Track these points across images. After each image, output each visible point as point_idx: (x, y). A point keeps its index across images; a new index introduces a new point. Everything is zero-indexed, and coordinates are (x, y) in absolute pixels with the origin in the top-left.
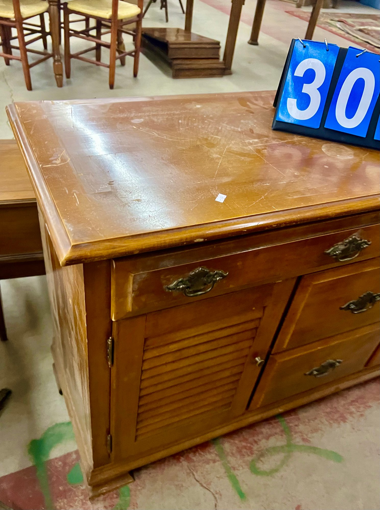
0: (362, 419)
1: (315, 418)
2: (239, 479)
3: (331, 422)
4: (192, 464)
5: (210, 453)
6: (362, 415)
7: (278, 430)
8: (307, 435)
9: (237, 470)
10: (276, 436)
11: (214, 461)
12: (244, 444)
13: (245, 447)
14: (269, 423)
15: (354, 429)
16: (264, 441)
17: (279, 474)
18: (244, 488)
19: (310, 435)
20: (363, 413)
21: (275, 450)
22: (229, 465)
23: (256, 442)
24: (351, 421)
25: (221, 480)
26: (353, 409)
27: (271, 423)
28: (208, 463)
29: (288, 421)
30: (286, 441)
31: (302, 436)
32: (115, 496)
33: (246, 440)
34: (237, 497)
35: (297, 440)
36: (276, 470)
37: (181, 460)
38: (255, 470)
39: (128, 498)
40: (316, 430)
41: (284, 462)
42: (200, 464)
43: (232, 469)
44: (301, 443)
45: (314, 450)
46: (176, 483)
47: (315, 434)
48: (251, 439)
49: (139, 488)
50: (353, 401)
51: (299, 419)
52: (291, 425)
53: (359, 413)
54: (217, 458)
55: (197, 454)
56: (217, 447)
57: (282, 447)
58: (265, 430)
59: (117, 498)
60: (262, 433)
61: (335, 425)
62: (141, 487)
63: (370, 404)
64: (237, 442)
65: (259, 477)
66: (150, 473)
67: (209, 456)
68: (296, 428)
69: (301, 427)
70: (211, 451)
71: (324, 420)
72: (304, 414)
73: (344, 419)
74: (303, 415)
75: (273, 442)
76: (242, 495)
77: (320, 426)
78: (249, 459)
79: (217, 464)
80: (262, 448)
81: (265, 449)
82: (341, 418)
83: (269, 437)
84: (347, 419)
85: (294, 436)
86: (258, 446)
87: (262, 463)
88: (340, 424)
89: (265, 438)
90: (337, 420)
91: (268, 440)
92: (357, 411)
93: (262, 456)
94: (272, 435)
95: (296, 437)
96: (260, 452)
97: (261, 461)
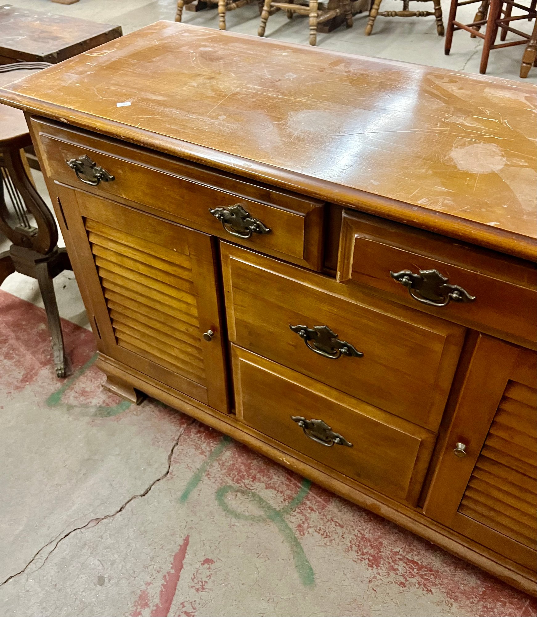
0: (396, 588)
2: (201, 486)
4: (186, 437)
6: (403, 584)
7: (288, 492)
9: (209, 478)
10: (279, 495)
11: (202, 453)
12: (242, 467)
13: (239, 472)
14: (288, 479)
15: (370, 582)
16: (263, 485)
17: (234, 521)
18: (194, 494)
19: (310, 530)
21: (261, 501)
22: (208, 467)
23: (254, 478)
25: (188, 470)
27: (290, 481)
28: (196, 449)
29: (310, 498)
30: (282, 507)
31: (303, 523)
32: (117, 401)
34: (179, 494)
35: (294, 520)
36: (237, 516)
38: (221, 493)
39: (121, 411)
41: (253, 519)
42: (191, 443)
43: (206, 473)
45: (296, 544)
47: (318, 536)
48: (253, 472)
49: (135, 413)
51: (323, 507)
52: (308, 503)
53: (403, 581)
55: (199, 435)
56: (219, 446)
57: (270, 508)
58: (278, 479)
59: (116, 403)
60: (271, 478)
62: (137, 413)
64: (239, 460)
65: (216, 503)
66: (153, 412)
67: (204, 446)
68: (309, 511)
69: (314, 516)
70: (212, 444)
71: (348, 538)
72: (336, 510)
73: (374, 562)
74: (333, 508)
75: (268, 495)
76: (185, 497)
77: (336, 536)
78: (230, 483)
80: (251, 488)
81: (253, 491)
82: (371, 558)
83: (272, 488)
84: (377, 566)
85: (295, 513)
86: (252, 483)
87: (234, 497)
88: (361, 561)
89: (266, 484)
90: (363, 554)
91: (267, 488)
92: (403, 575)
93: (243, 493)
94: (275, 490)
95: (295, 516)
96: (246, 489)
97: (237, 495)
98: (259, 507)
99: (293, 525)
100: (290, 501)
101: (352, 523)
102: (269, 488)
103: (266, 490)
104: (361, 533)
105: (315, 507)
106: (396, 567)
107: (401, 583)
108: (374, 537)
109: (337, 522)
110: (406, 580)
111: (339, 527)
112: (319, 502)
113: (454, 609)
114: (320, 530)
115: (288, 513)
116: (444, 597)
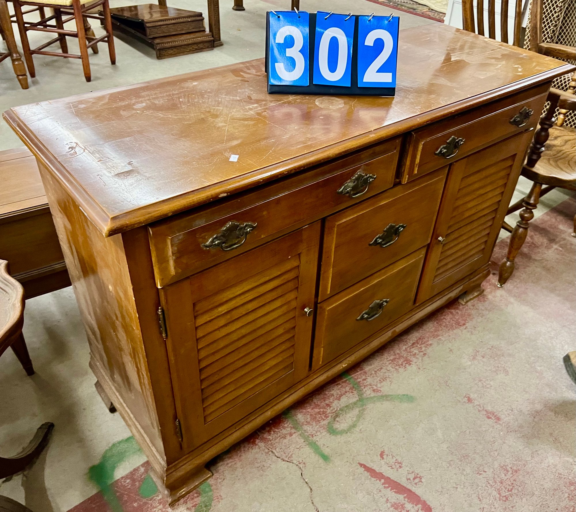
0: (425, 358)
1: (381, 368)
2: (320, 443)
3: (397, 367)
4: (270, 442)
5: (284, 428)
6: (425, 354)
7: (347, 389)
8: (376, 386)
9: (315, 436)
10: (347, 394)
11: (291, 435)
12: (317, 410)
13: (319, 413)
14: (337, 385)
15: (419, 369)
16: (336, 402)
17: (357, 429)
18: (326, 451)
19: (379, 385)
20: (425, 352)
21: (349, 407)
22: (306, 434)
23: (328, 405)
24: (416, 363)
25: (302, 450)
26: (415, 351)
27: (339, 384)
28: (285, 438)
29: (356, 377)
30: (357, 396)
31: (372, 388)
32: (196, 495)
33: (317, 406)
34: (321, 461)
35: (368, 392)
36: (354, 426)
37: (256, 443)
38: (332, 431)
39: (210, 493)
40: (384, 379)
41: (359, 417)
42: (277, 440)
43: (310, 436)
44: (373, 395)
45: (386, 397)
46: (257, 465)
47: (384, 383)
48: (323, 404)
49: (220, 481)
50: (414, 344)
51: (365, 373)
52: (359, 380)
53: (422, 353)
54: (293, 431)
55: (272, 433)
56: (290, 421)
57: (355, 403)
58: (335, 391)
59: (198, 496)
60: (333, 395)
61: (401, 370)
62: (221, 479)
63: (430, 342)
64: (309, 410)
65: (339, 436)
66: (228, 464)
67: (284, 431)
68: (365, 381)
69: (369, 380)
70: (286, 425)
71: (389, 368)
72: (370, 367)
73: (408, 362)
74: (368, 368)
75: (344, 401)
76: (326, 458)
77: (387, 374)
78: (325, 422)
79: (294, 436)
80: (336, 409)
81: (338, 409)
82: (406, 362)
83: (340, 397)
84: (411, 361)
85: (364, 390)
86: (332, 408)
87: (338, 423)
88: (406, 367)
89: (336, 399)
90: (402, 365)
91: (339, 400)
92: (420, 352)
93: (337, 416)
94: (342, 395)
95: (366, 391)
96: (334, 414)
97: (338, 421)
98: (352, 410)
99: (372, 394)
100: (354, 389)
101: (381, 362)
102: (340, 398)
103: (341, 401)
104: (389, 360)
105: (364, 377)
106: (414, 353)
107: (424, 354)
108: (393, 355)
109: (378, 370)
110: (423, 352)
111: (382, 370)
112: (361, 373)
113: (443, 339)
114: (380, 381)
115: (363, 394)
116: (436, 340)
